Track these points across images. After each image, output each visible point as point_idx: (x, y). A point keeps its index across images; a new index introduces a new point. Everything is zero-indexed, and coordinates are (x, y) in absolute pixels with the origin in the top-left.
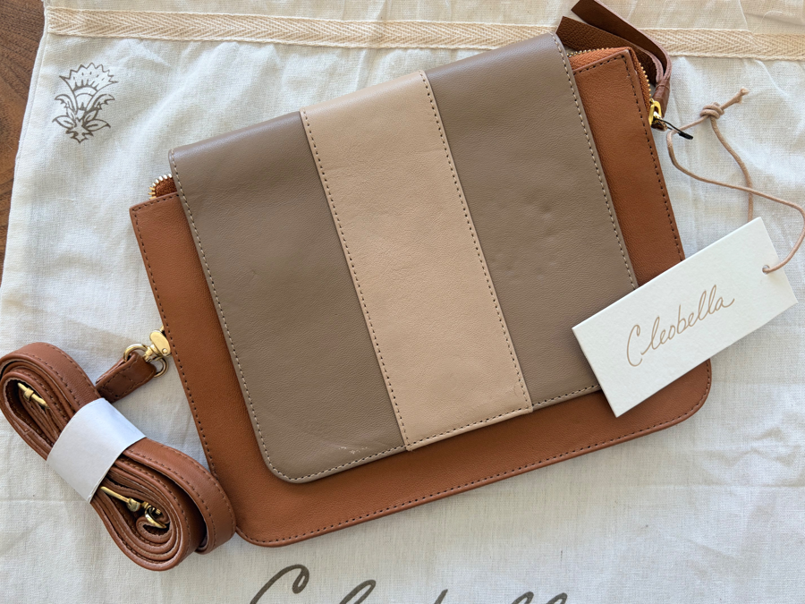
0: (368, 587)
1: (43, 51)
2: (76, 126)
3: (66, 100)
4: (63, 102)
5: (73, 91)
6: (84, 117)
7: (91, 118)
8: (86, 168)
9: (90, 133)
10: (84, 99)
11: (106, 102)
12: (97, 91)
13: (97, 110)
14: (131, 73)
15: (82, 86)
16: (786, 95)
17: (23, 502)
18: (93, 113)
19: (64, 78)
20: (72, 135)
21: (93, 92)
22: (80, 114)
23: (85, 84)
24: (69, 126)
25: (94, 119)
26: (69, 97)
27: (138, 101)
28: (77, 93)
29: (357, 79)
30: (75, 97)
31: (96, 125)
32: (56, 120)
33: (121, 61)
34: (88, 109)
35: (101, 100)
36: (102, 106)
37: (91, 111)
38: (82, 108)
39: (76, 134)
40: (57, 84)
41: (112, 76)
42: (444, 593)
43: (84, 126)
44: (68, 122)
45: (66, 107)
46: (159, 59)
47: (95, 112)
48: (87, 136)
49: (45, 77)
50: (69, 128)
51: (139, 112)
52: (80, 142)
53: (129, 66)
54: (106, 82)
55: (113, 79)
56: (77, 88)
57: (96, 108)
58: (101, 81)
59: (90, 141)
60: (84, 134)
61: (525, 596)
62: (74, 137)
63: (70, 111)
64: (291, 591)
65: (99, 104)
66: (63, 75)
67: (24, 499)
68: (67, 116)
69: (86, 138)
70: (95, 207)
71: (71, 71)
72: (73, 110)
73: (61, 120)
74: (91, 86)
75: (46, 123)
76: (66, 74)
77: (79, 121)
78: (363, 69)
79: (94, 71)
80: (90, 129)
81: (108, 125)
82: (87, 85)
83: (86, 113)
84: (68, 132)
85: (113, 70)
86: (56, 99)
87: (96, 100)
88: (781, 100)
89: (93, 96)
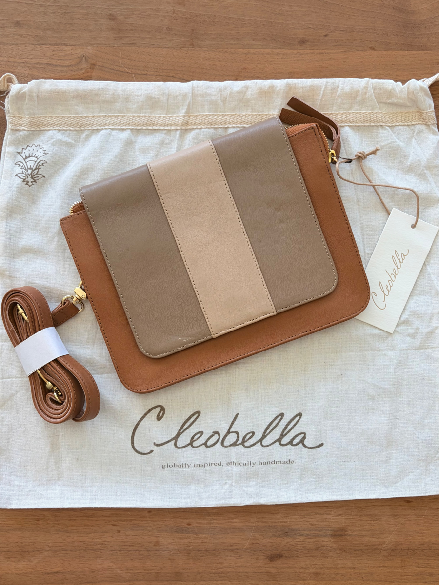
0: (197, 415)
1: (7, 138)
2: (28, 178)
3: (21, 164)
4: (19, 165)
5: (25, 160)
6: (32, 173)
7: (35, 173)
8: (33, 200)
9: (35, 181)
10: (31, 163)
11: (43, 164)
12: (38, 159)
13: (38, 169)
14: (55, 148)
15: (29, 157)
16: (402, 144)
17: (9, 380)
18: (36, 171)
19: (19, 153)
20: (26, 183)
21: (36, 159)
22: (30, 171)
23: (31, 155)
24: (24, 178)
25: (37, 174)
26: (22, 163)
27: (60, 163)
28: (27, 160)
29: (176, 146)
30: (26, 163)
31: (38, 177)
32: (16, 175)
33: (49, 142)
34: (34, 169)
35: (40, 164)
36: (41, 167)
37: (35, 169)
38: (31, 168)
39: (28, 182)
40: (15, 156)
41: (45, 151)
42: (237, 415)
43: (32, 178)
44: (23, 176)
45: (21, 168)
46: (69, 140)
47: (37, 170)
48: (33, 183)
49: (9, 153)
50: (24, 179)
51: (60, 168)
52: (30, 186)
53: (54, 145)
54: (42, 154)
55: (46, 152)
56: (27, 158)
57: (38, 168)
58: (39, 153)
59: (35, 186)
60: (32, 182)
61: (280, 415)
62: (27, 184)
63: (24, 170)
64: (156, 420)
65: (39, 166)
66: (18, 151)
67: (10, 378)
68: (23, 173)
69: (33, 184)
70: (39, 221)
71: (23, 149)
72: (26, 169)
73: (19, 175)
74: (34, 156)
75: (11, 177)
76: (20, 151)
77: (29, 175)
78: (178, 140)
79: (35, 149)
80: (35, 179)
81: (44, 177)
82: (32, 156)
83: (33, 171)
84: (24, 181)
85: (45, 147)
86: (16, 164)
87: (38, 164)
88: (399, 147)
89: (36, 162)
